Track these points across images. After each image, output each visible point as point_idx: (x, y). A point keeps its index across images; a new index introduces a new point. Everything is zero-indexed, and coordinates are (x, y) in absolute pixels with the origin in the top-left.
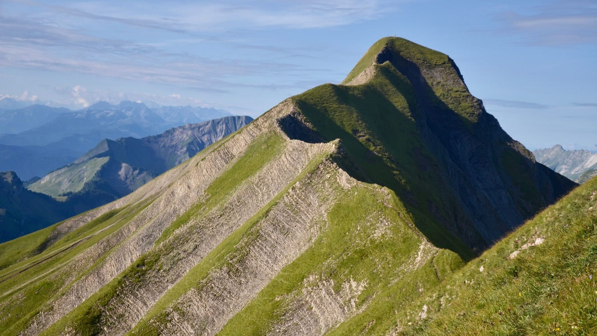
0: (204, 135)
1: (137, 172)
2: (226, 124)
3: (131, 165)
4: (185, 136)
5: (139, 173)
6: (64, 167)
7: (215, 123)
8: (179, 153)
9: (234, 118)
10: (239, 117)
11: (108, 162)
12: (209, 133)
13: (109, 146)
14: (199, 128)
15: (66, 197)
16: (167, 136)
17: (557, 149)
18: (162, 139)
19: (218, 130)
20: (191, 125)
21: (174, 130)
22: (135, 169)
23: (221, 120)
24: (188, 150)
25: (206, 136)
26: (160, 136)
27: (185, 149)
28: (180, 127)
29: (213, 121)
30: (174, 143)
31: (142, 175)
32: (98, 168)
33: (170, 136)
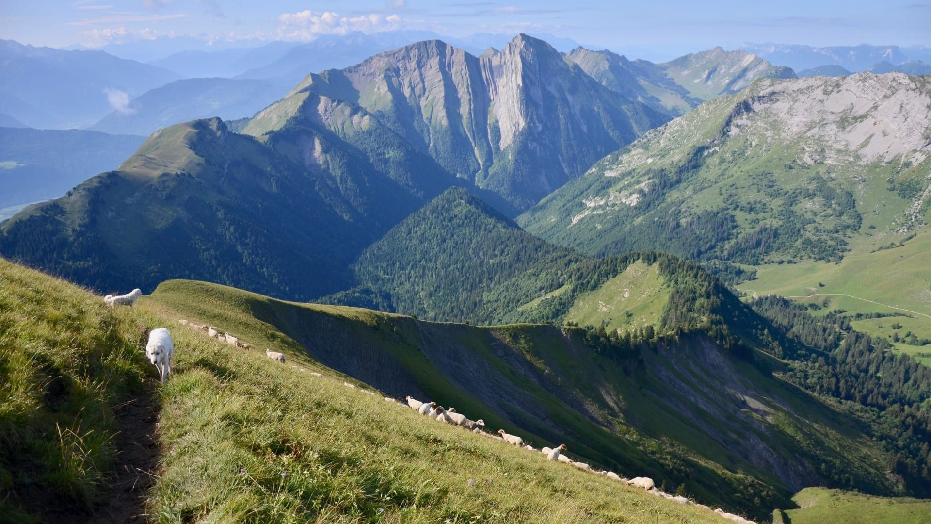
0: (399, 60)
1: (336, 103)
2: (419, 49)
3: (329, 98)
4: (382, 63)
5: (337, 105)
6: (275, 103)
7: (408, 49)
8: (377, 80)
9: (425, 43)
10: (430, 42)
11: (309, 96)
12: (404, 58)
13: (313, 80)
14: (394, 54)
15: (268, 136)
16: (366, 65)
17: (717, 50)
18: (361, 68)
19: (412, 55)
20: (386, 52)
21: (371, 58)
22: (333, 101)
23: (414, 45)
24: (385, 76)
25: (401, 62)
26: (359, 65)
27: (382, 76)
28: (377, 55)
29: (406, 47)
30: (372, 71)
31: (340, 106)
32: (300, 103)
33: (368, 65)
